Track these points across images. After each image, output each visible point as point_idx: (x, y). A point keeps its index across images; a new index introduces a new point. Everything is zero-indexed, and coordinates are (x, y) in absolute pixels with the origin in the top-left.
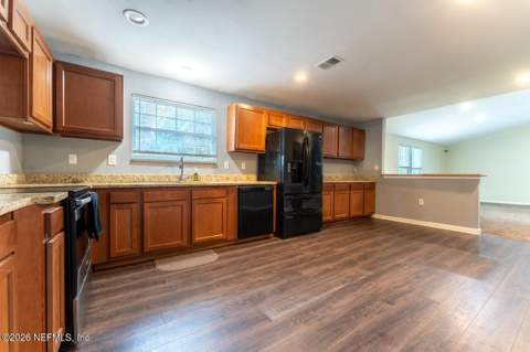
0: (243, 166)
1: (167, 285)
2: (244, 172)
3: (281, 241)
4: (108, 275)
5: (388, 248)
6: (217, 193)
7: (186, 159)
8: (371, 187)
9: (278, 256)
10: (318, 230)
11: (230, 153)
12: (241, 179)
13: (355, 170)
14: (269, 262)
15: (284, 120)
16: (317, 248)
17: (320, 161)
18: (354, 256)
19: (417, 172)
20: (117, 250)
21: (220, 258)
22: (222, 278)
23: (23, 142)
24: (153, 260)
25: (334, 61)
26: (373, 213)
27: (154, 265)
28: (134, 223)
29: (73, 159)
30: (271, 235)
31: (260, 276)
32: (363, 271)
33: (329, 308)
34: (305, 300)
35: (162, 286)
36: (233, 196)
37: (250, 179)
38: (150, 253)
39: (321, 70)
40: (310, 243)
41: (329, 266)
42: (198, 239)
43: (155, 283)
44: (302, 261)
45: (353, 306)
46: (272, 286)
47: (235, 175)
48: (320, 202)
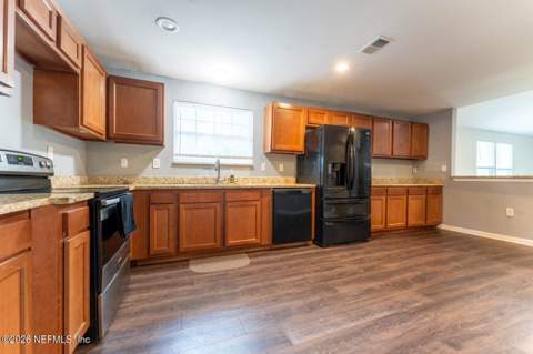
0: (281, 167)
1: (196, 287)
2: (282, 174)
3: (320, 250)
4: (145, 272)
5: (457, 268)
6: (250, 196)
7: (223, 161)
8: (438, 191)
9: (313, 267)
10: (366, 241)
11: (267, 154)
12: (279, 182)
13: (415, 171)
14: (303, 273)
15: (326, 117)
16: (361, 261)
17: (369, 162)
18: (409, 275)
19: (504, 174)
20: (155, 248)
21: (251, 264)
22: (249, 286)
23: (87, 149)
24: (188, 260)
25: (381, 43)
26: (440, 223)
27: (187, 266)
28: (171, 223)
29: (125, 163)
30: (310, 242)
31: (290, 288)
32: (418, 297)
33: (367, 340)
34: (338, 325)
35: (190, 287)
36: (268, 199)
37: (289, 182)
38: (185, 253)
39: (367, 55)
40: (354, 255)
41: (374, 285)
42: (231, 242)
43: (184, 284)
44: (341, 275)
45: (399, 342)
46: (300, 302)
47: (272, 177)
48: (368, 208)
